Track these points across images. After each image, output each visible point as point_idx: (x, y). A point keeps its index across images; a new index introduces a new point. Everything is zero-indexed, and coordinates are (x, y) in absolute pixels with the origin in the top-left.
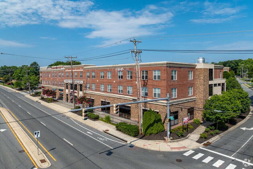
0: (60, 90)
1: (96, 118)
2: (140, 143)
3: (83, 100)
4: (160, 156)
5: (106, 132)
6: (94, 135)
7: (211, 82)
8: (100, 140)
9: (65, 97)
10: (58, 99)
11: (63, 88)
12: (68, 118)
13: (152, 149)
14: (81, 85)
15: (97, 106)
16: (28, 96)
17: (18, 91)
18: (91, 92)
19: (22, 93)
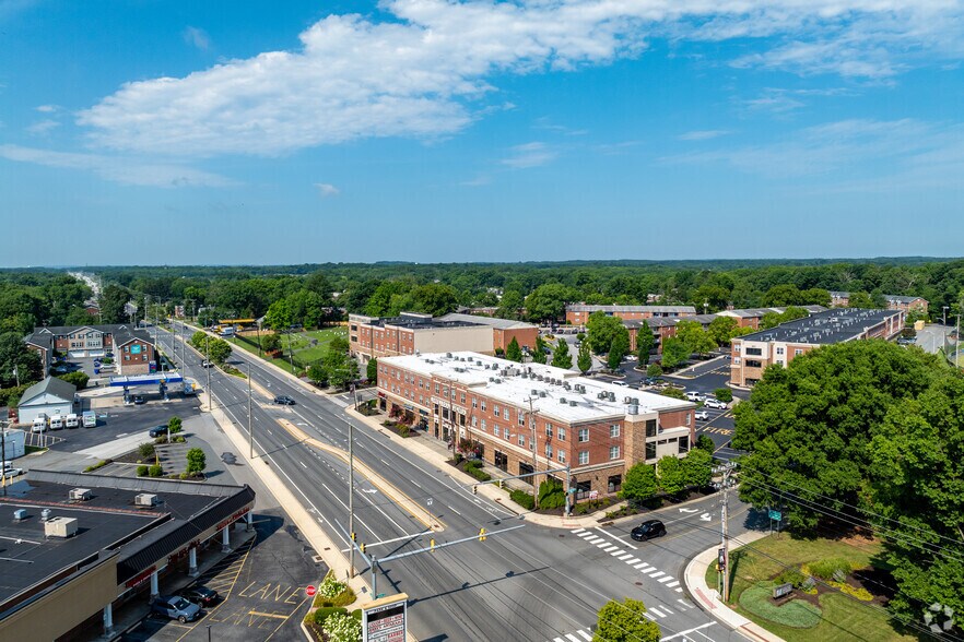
0: (421, 411)
1: (486, 479)
2: (531, 517)
3: (465, 444)
4: (545, 531)
5: (498, 501)
6: (483, 504)
7: (649, 440)
8: (489, 511)
9: (431, 427)
10: (417, 428)
11: (429, 411)
12: (447, 475)
13: (543, 524)
14: (463, 417)
15: (489, 456)
16: (351, 411)
17: (320, 392)
18: (479, 432)
19: (333, 399)
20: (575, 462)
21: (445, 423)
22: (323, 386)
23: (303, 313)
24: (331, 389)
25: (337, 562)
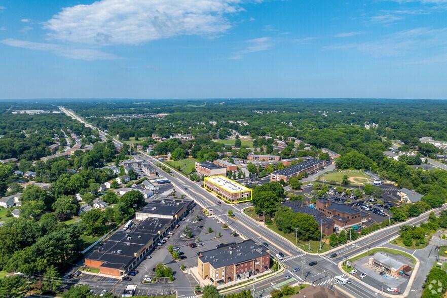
0: (212, 188)
1: (222, 199)
2: (226, 204)
3: (219, 194)
5: (223, 202)
9: (214, 191)
11: (214, 188)
12: (216, 198)
13: (228, 205)
14: (219, 190)
15: (222, 196)
16: (200, 186)
17: (193, 182)
18: (221, 193)
19: (195, 183)
20: (232, 197)
21: (216, 190)
22: (193, 181)
23: (180, 155)
24: (195, 181)
25: (205, 208)
